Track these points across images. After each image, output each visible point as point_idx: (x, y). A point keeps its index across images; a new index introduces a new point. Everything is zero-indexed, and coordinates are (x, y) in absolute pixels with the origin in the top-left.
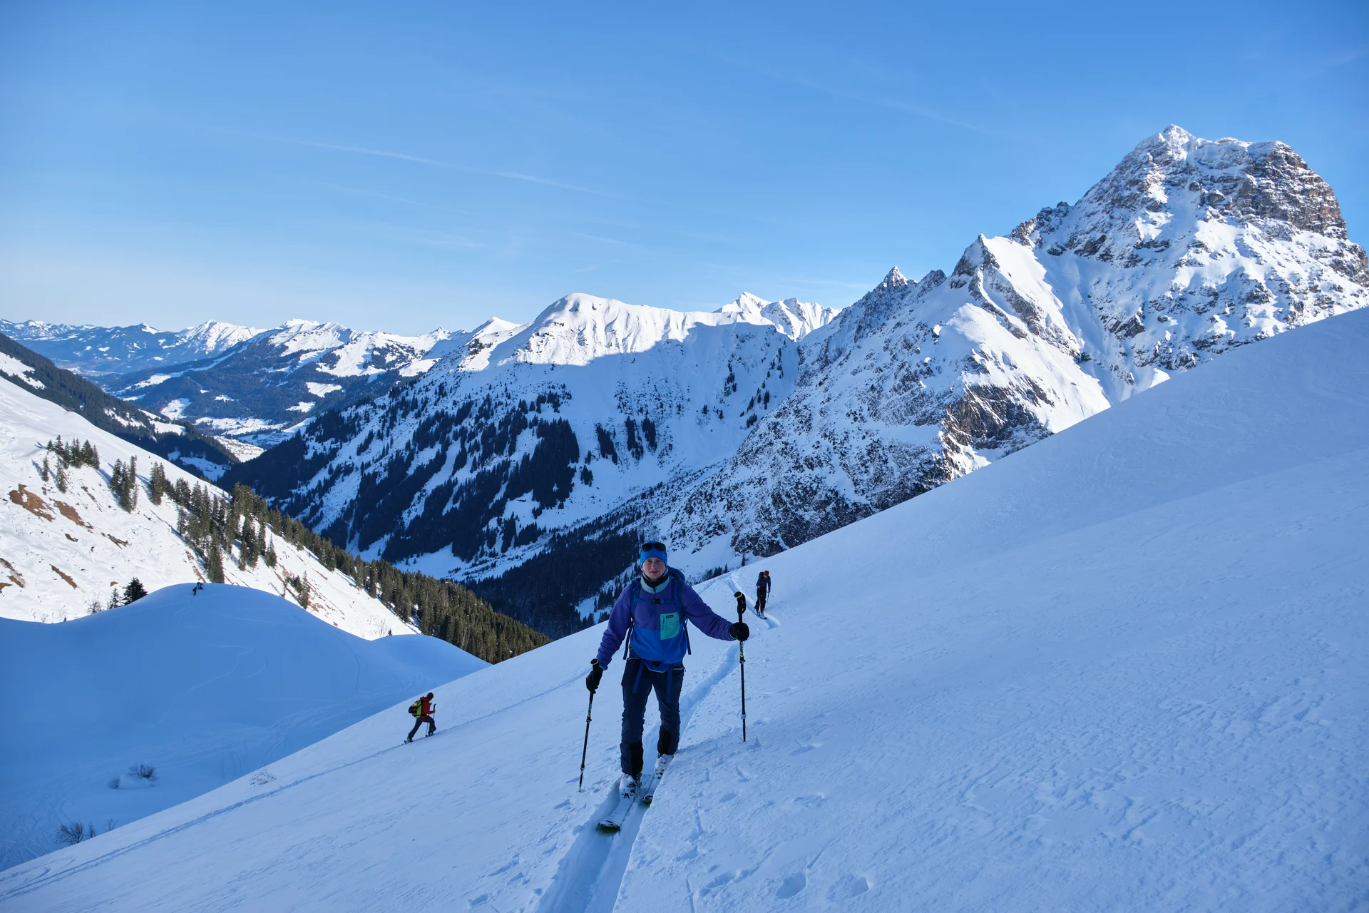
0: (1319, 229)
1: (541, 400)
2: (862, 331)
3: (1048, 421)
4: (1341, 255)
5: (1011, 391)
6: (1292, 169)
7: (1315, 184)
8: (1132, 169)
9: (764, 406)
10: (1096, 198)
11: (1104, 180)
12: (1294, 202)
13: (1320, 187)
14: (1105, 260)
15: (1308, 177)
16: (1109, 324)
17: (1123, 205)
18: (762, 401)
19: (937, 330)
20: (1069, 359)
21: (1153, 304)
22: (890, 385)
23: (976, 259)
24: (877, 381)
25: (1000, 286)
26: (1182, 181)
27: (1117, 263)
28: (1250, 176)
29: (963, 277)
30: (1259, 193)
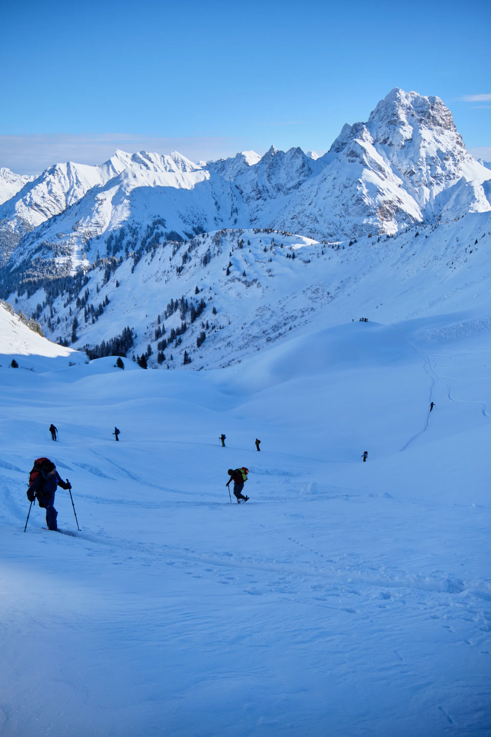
0: (449, 129)
1: (155, 223)
2: (270, 176)
3: (406, 210)
4: (458, 139)
5: (393, 201)
6: (441, 107)
9: (236, 214)
12: (443, 120)
13: (449, 113)
17: (392, 124)
18: (235, 212)
19: (361, 181)
20: (397, 187)
21: (416, 164)
22: (350, 203)
23: (359, 151)
24: (344, 202)
25: (372, 162)
26: (408, 113)
27: (397, 147)
28: (430, 111)
29: (354, 158)
30: (433, 117)
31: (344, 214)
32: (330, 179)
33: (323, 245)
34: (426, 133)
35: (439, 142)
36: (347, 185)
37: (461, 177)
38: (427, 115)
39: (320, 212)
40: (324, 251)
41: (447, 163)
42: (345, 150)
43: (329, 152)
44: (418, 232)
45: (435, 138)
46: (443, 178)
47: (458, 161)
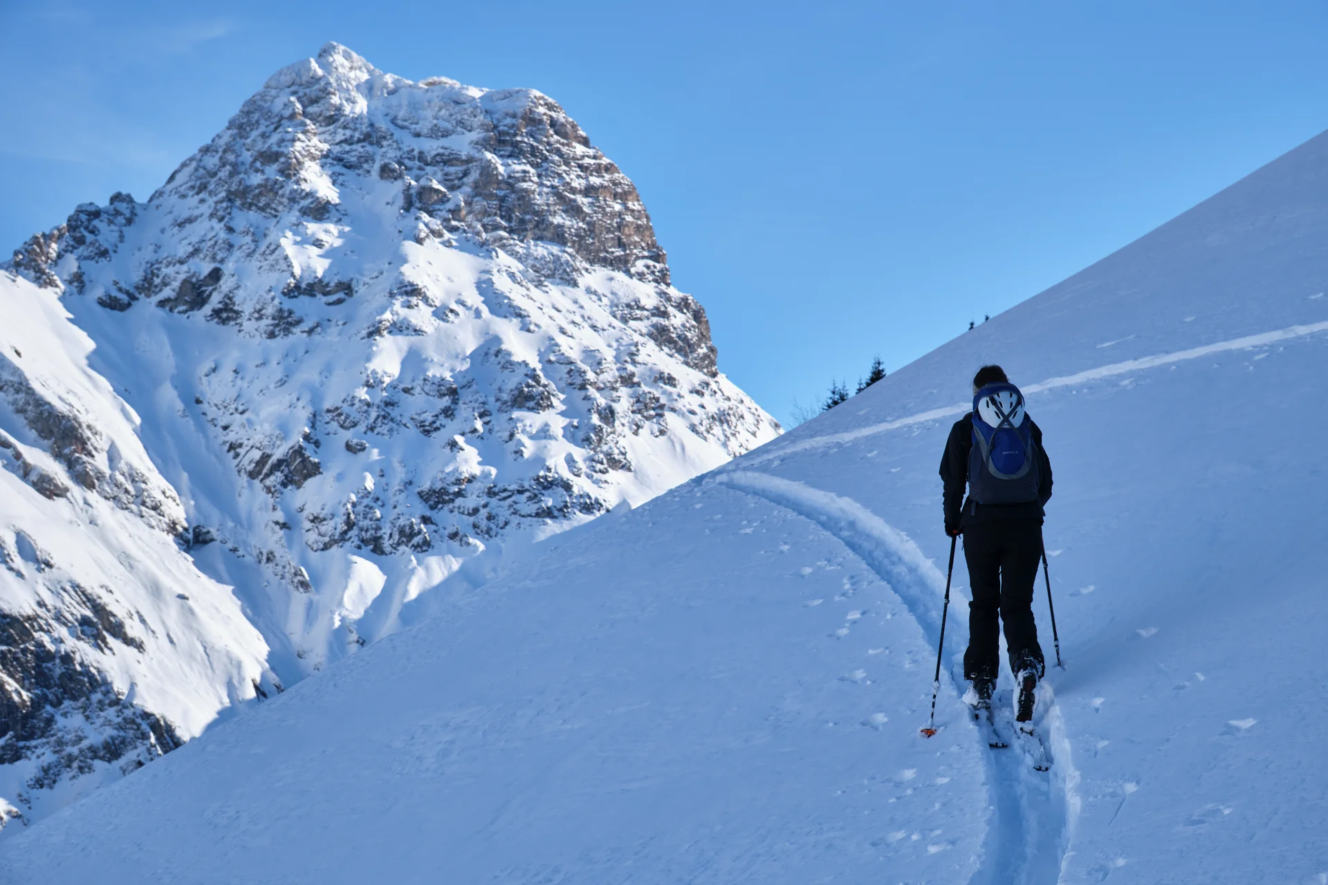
0: (622, 264)
3: (133, 686)
5: (42, 622)
6: (563, 144)
7: (607, 177)
8: (262, 129)
10: (193, 187)
11: (206, 150)
12: (574, 210)
13: (615, 184)
14: (224, 322)
15: (592, 161)
16: (245, 461)
17: (251, 204)
26: (365, 159)
28: (491, 155)
38: (472, 176)
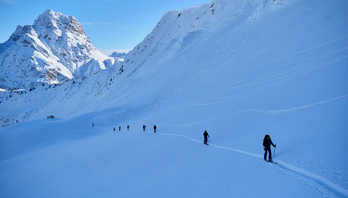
3: (63, 74)
4: (87, 39)
5: (55, 69)
6: (76, 22)
7: (80, 25)
8: (47, 19)
12: (78, 29)
14: (49, 40)
19: (33, 57)
20: (56, 62)
21: (66, 50)
22: (27, 70)
23: (30, 41)
24: (23, 69)
25: (39, 47)
26: (58, 23)
27: (54, 40)
28: (70, 23)
29: (27, 44)
30: (72, 27)
31: (23, 76)
32: (11, 56)
33: (10, 91)
34: (69, 34)
35: (77, 39)
36: (24, 59)
37: (92, 58)
38: (69, 25)
39: (6, 75)
40: (11, 95)
41: (83, 51)
42: (20, 39)
43: (8, 40)
44: (74, 81)
45: (75, 37)
46: (83, 58)
47: (89, 50)
